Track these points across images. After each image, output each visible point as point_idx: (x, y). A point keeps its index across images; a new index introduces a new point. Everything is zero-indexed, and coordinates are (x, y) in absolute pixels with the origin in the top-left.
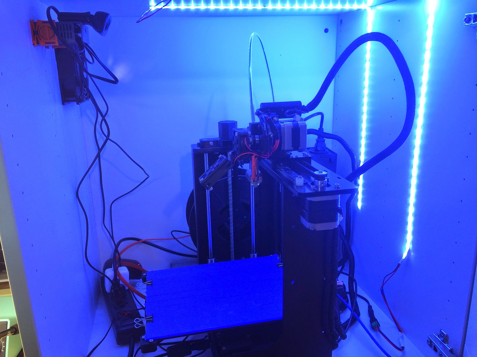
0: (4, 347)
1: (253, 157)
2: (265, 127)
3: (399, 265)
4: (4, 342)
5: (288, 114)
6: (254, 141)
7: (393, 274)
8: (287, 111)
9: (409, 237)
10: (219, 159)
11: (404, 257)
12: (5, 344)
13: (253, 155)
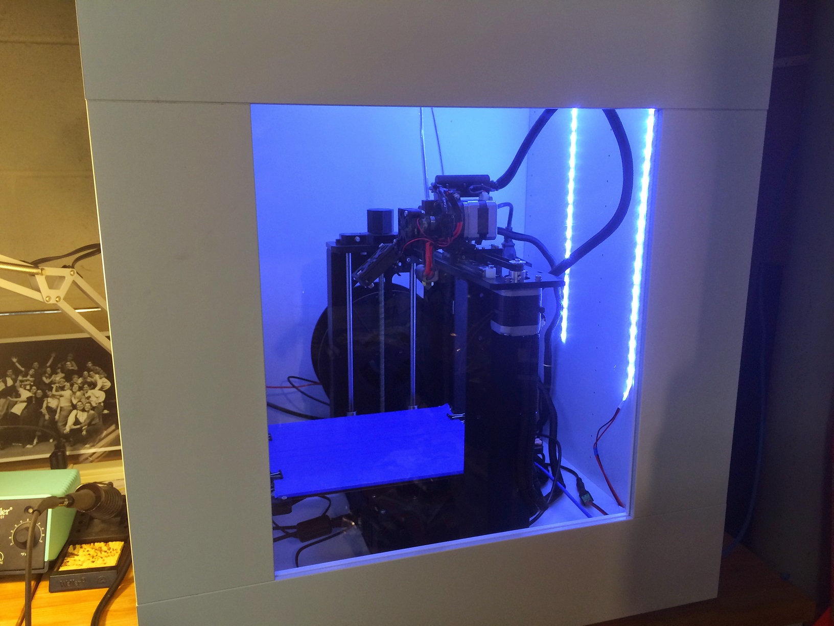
0: (43, 535)
1: (428, 244)
2: (445, 204)
3: (618, 410)
4: (43, 529)
5: (473, 190)
6: (429, 224)
7: (609, 425)
8: (472, 187)
9: (631, 370)
10: (380, 249)
11: (624, 399)
12: (45, 532)
13: (428, 241)
